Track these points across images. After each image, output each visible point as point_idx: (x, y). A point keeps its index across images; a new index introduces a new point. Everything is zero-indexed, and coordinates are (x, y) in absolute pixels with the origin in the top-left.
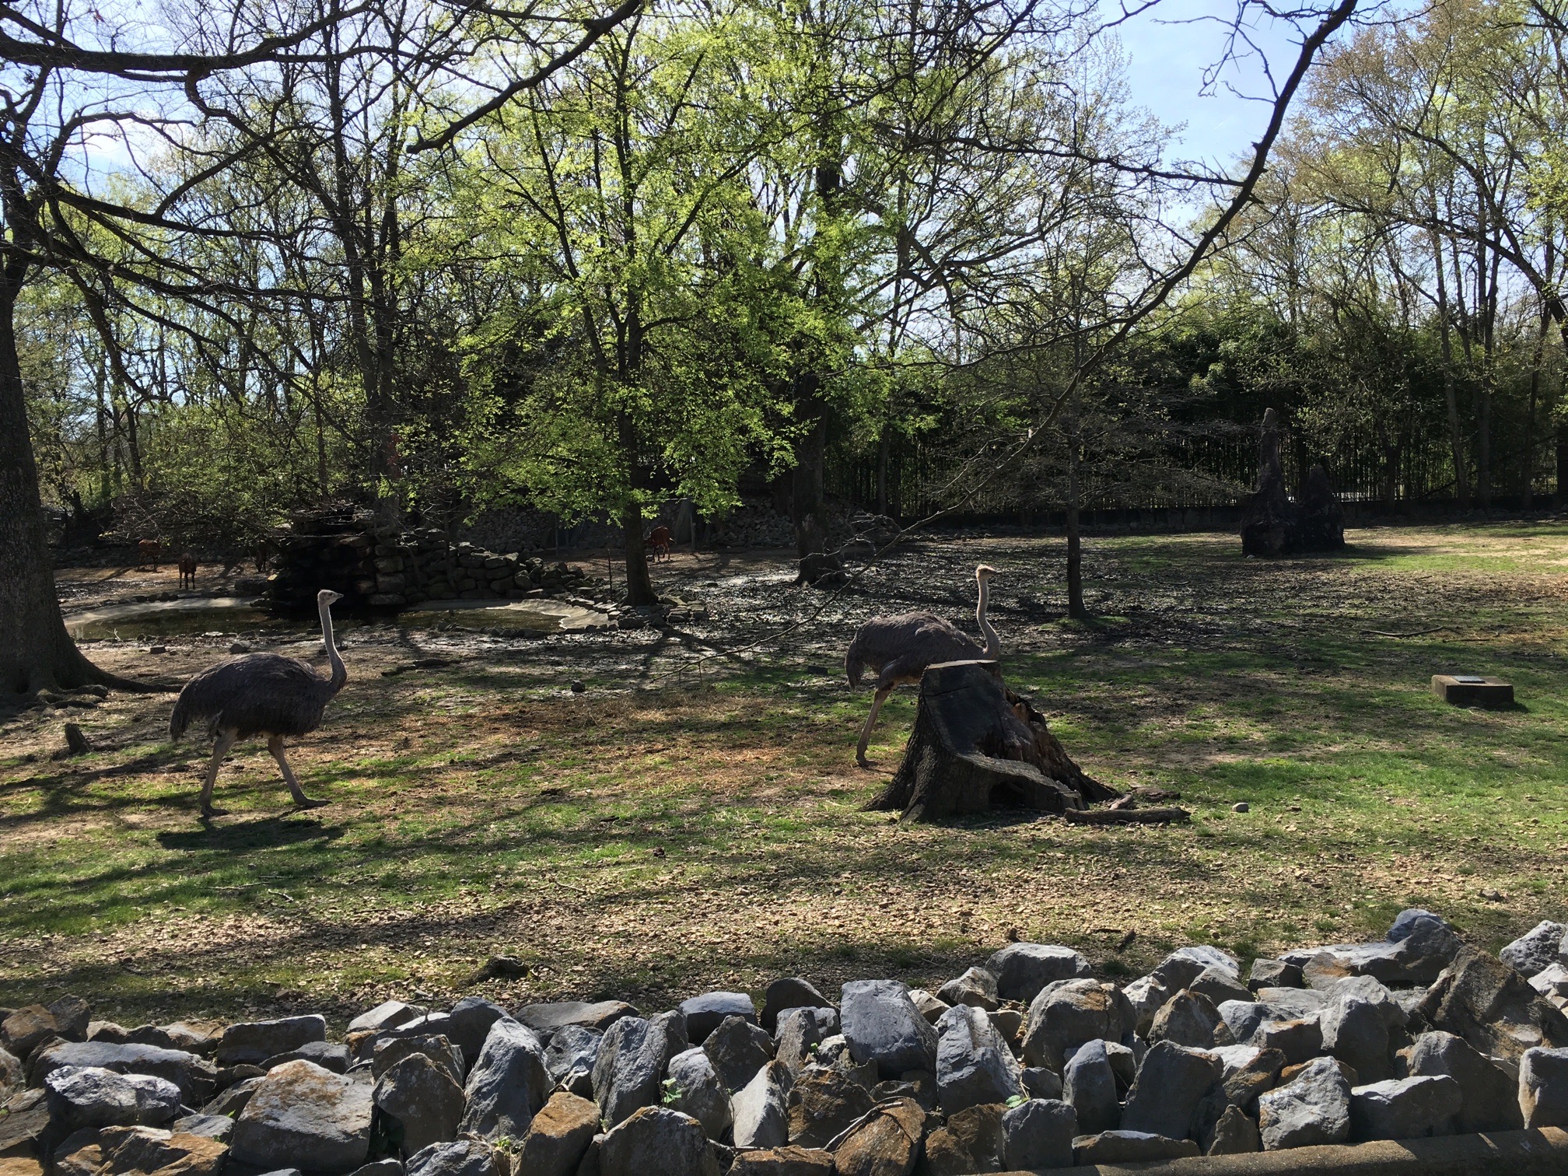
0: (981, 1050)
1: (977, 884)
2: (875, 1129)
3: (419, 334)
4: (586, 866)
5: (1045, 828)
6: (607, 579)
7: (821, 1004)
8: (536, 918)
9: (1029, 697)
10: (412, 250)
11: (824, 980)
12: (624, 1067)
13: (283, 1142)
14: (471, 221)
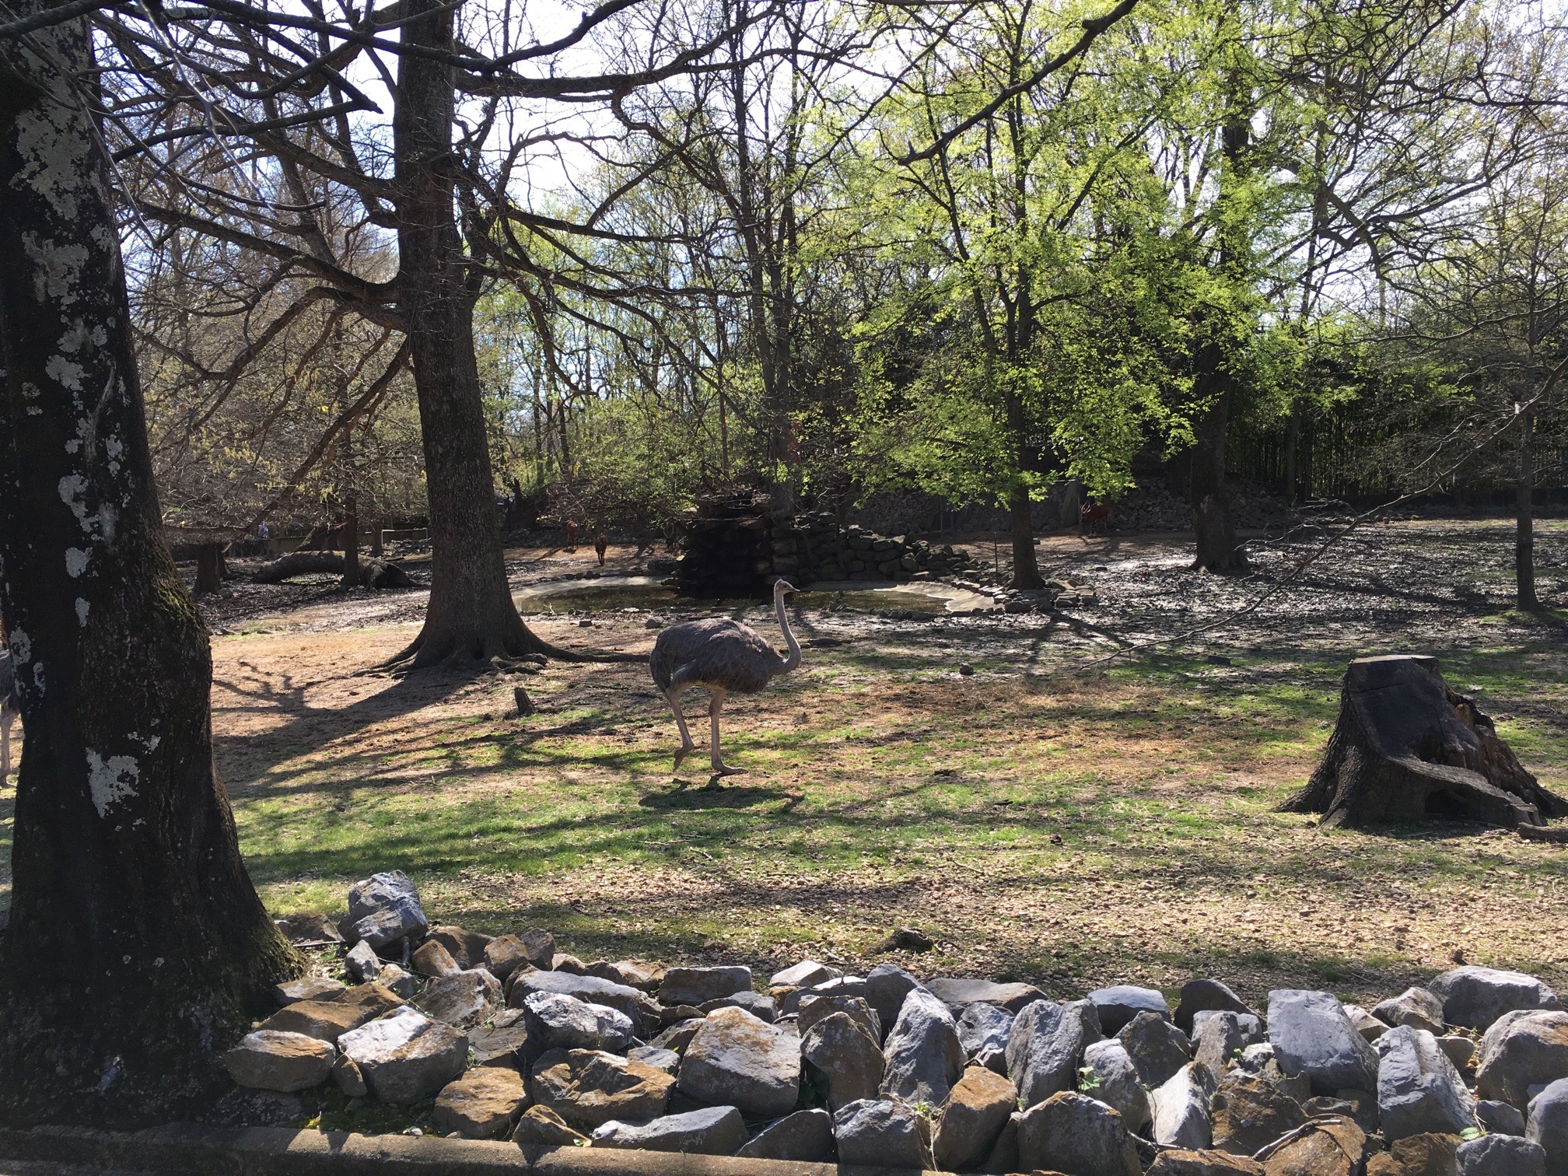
0: (1430, 1076)
1: (1413, 898)
2: (1310, 1145)
3: (813, 323)
4: (983, 848)
5: (1494, 843)
6: (992, 562)
7: (1242, 1009)
8: (936, 894)
9: (1469, 697)
10: (808, 243)
11: (1240, 985)
12: (1039, 1049)
13: (722, 1081)
14: (863, 210)
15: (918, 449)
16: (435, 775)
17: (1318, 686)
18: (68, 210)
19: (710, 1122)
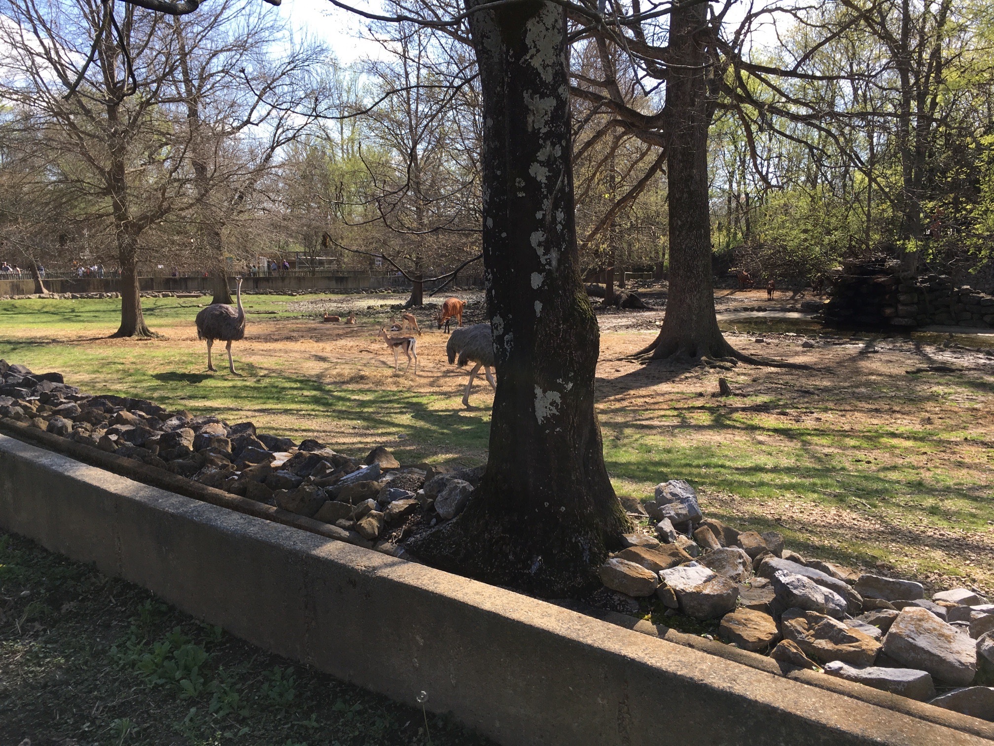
13: (918, 654)
16: (672, 426)
18: (548, 77)
19: (911, 678)
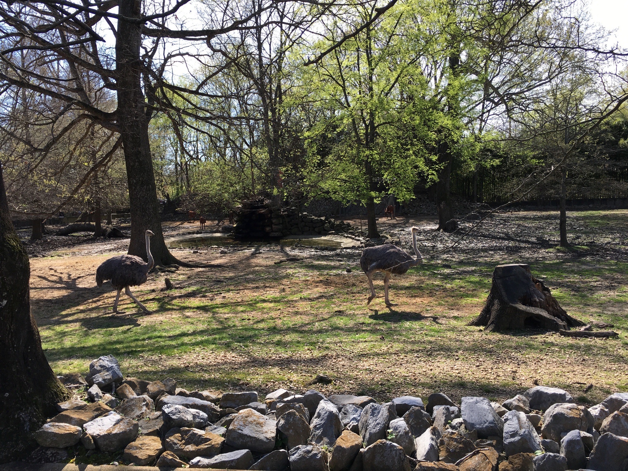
0: (523, 430)
1: (519, 359)
2: (477, 459)
3: (288, 132)
4: (353, 342)
5: (550, 337)
6: (360, 227)
7: (452, 405)
8: (334, 361)
9: (542, 280)
10: (286, 99)
11: (452, 395)
12: (372, 423)
13: (244, 439)
14: (309, 87)
15: (329, 182)
16: (131, 315)
17: (485, 276)
19: (239, 456)
